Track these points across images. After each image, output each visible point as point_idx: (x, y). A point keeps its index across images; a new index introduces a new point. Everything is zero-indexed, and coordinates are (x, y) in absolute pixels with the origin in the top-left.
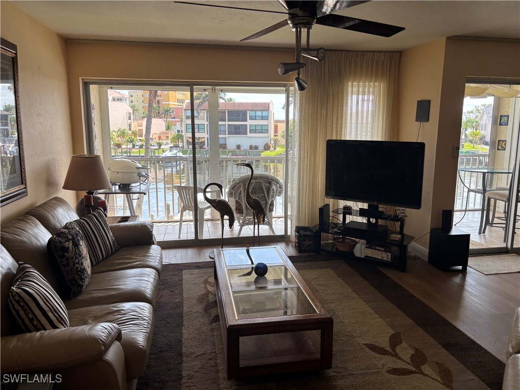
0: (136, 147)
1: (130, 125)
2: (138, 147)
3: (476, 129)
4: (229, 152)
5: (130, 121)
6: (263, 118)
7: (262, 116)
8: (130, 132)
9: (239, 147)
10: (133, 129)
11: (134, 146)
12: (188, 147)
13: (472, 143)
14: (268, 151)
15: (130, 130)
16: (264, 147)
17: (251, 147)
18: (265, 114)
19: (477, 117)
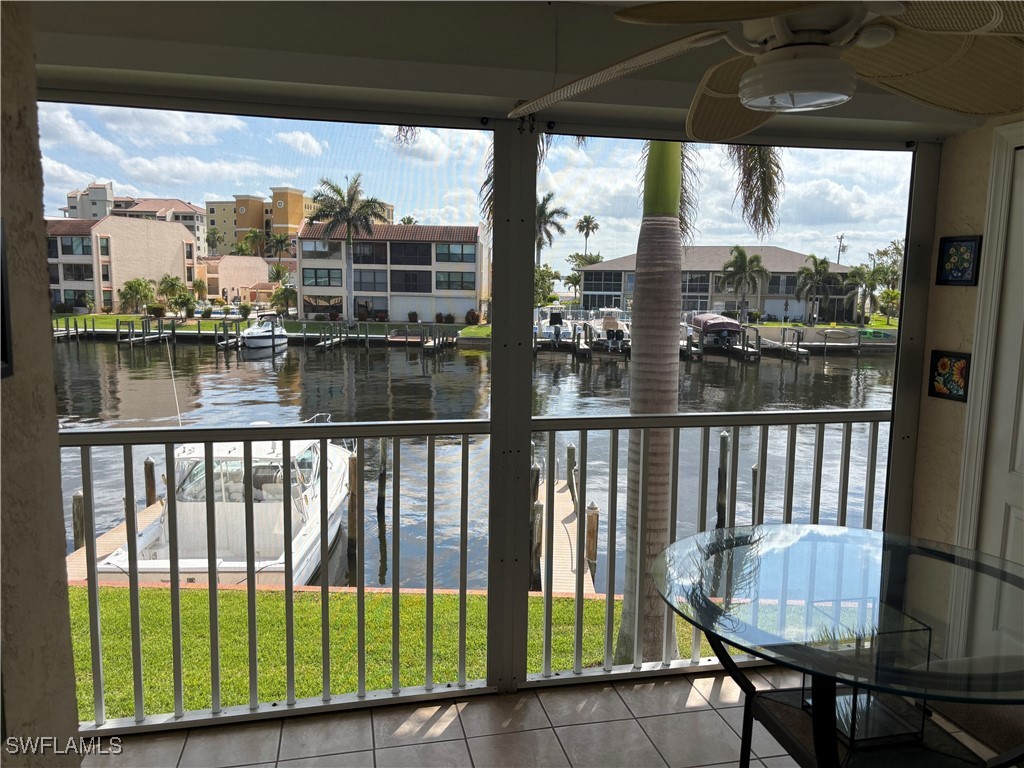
0: (195, 315)
1: (190, 270)
2: (199, 315)
3: (893, 288)
4: (391, 327)
5: (190, 261)
6: (462, 258)
7: (462, 254)
8: (189, 285)
9: (413, 317)
10: (196, 276)
11: (190, 314)
12: (306, 316)
13: (885, 314)
14: (474, 327)
15: (190, 278)
16: (467, 318)
17: (439, 318)
18: (468, 249)
19: (895, 262)
